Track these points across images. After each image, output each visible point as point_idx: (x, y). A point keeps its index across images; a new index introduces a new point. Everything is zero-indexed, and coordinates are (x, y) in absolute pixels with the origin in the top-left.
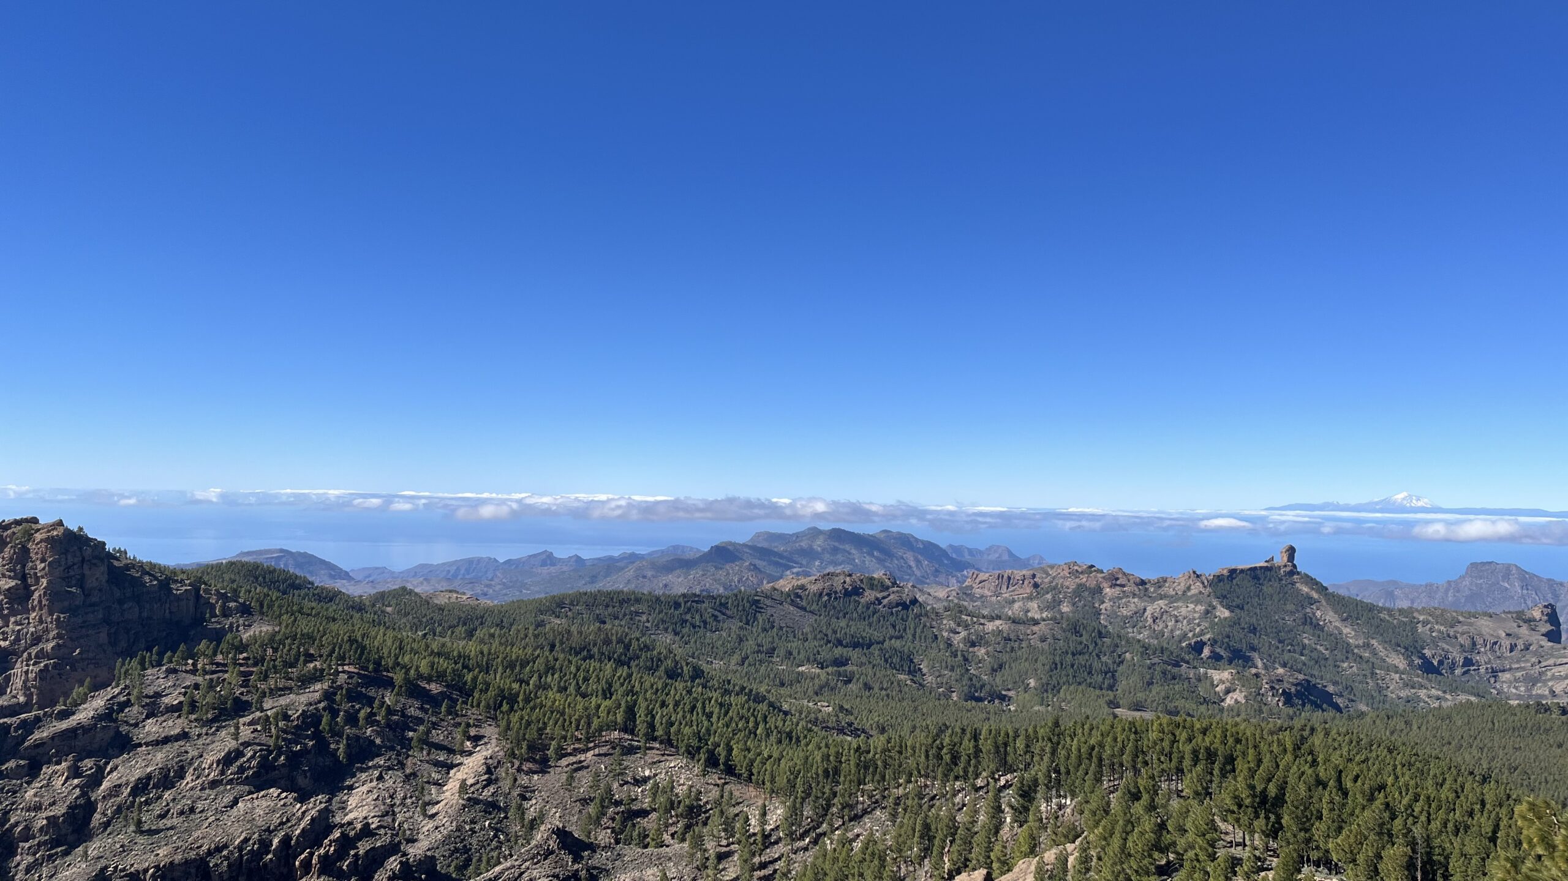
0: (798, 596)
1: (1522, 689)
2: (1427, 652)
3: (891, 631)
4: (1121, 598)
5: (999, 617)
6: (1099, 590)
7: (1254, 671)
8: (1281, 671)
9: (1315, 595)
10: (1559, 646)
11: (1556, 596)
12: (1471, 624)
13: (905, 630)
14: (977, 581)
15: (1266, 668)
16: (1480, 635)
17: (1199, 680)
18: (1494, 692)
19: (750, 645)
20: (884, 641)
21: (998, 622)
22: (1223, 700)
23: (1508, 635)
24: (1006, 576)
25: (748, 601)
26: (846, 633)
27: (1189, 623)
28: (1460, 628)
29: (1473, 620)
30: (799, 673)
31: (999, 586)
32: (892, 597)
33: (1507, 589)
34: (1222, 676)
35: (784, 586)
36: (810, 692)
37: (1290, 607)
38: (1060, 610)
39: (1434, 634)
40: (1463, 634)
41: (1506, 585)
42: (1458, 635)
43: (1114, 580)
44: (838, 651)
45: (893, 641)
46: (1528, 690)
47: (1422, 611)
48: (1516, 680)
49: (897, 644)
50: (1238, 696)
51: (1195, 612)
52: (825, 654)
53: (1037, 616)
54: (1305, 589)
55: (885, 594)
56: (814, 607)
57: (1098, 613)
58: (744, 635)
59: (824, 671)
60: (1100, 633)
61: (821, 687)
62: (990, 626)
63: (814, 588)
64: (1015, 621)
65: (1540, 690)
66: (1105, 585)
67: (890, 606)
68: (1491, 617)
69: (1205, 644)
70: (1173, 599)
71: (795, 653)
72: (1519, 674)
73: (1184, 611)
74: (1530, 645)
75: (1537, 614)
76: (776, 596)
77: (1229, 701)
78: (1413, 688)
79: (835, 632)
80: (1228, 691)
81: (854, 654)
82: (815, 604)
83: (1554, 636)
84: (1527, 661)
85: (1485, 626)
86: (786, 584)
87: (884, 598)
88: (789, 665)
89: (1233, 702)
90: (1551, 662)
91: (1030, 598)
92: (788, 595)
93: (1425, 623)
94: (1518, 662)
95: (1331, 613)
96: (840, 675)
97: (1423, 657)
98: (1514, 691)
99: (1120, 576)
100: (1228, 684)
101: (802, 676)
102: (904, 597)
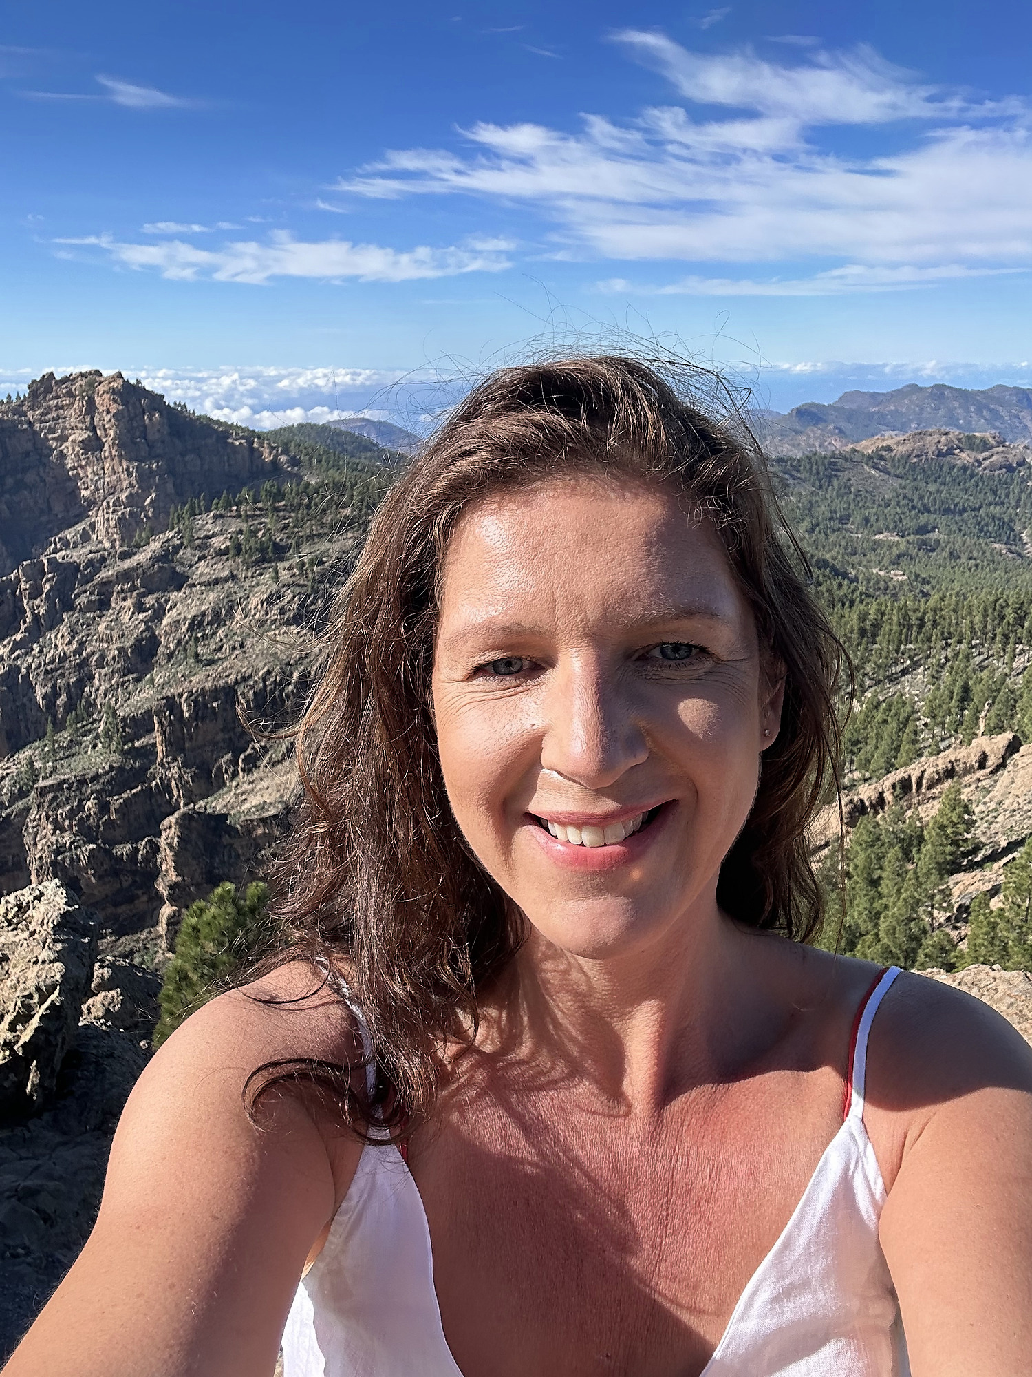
0: (882, 458)
3: (991, 498)
13: (1007, 496)
19: (822, 510)
20: (981, 507)
25: (823, 464)
26: (935, 499)
30: (875, 542)
32: (995, 458)
35: (867, 447)
36: (886, 562)
44: (923, 518)
45: (992, 508)
49: (996, 510)
52: (909, 522)
55: (986, 454)
56: (900, 471)
58: (817, 501)
59: (904, 540)
61: (899, 556)
63: (901, 449)
67: (992, 468)
71: (872, 519)
76: (857, 457)
79: (921, 497)
81: (943, 520)
82: (901, 467)
86: (868, 446)
87: (985, 459)
88: (866, 532)
92: (870, 458)
96: (924, 543)
101: (878, 544)
102: (1010, 458)
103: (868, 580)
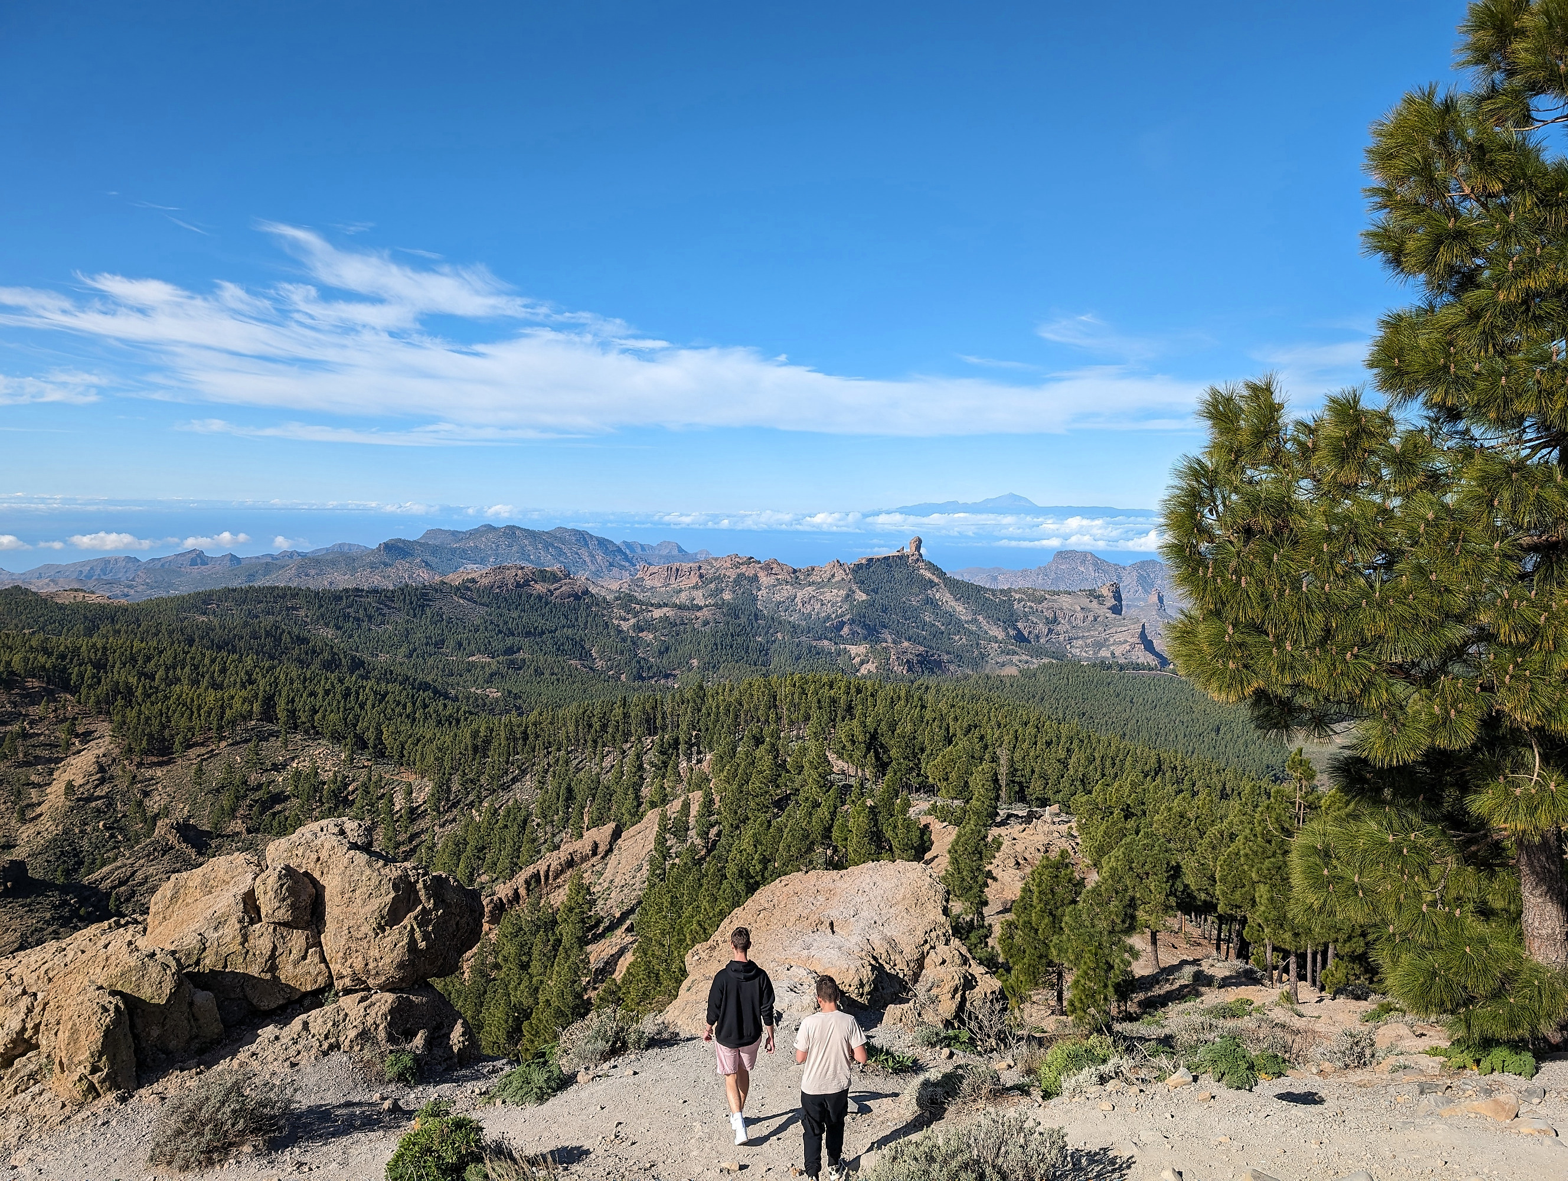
0: (468, 589)
1: (1091, 652)
2: (1020, 625)
3: (564, 621)
4: (775, 586)
5: (666, 605)
6: (756, 578)
7: (884, 645)
8: (906, 644)
9: (936, 580)
10: (1118, 617)
11: (1120, 577)
12: (1054, 601)
13: (577, 620)
14: (648, 573)
15: (894, 642)
16: (1061, 609)
17: (839, 655)
18: (1070, 655)
19: (418, 636)
20: (556, 629)
21: (665, 609)
22: (858, 671)
23: (1082, 608)
24: (674, 569)
25: (415, 595)
26: (517, 624)
27: (832, 606)
28: (1045, 604)
29: (1056, 597)
30: (469, 663)
31: (668, 577)
32: (563, 588)
33: (1083, 573)
34: (857, 650)
35: (453, 580)
36: (480, 681)
37: (916, 590)
38: (722, 598)
39: (1027, 610)
40: (1048, 609)
41: (1082, 569)
42: (1045, 610)
43: (768, 568)
44: (510, 640)
45: (565, 630)
46: (1094, 653)
47: (1019, 591)
48: (1087, 646)
49: (570, 632)
50: (871, 667)
51: (838, 596)
52: (497, 645)
53: (702, 604)
54: (928, 575)
55: (556, 585)
56: (485, 599)
57: (755, 599)
58: (412, 628)
59: (494, 660)
60: (756, 615)
61: (492, 675)
62: (657, 613)
63: (485, 581)
64: (681, 607)
65: (1104, 653)
66: (762, 575)
67: (562, 596)
68: (1070, 594)
69: (845, 623)
70: (820, 585)
71: (465, 643)
72: (1089, 641)
73: (828, 596)
74: (1098, 617)
75: (1105, 591)
76: (446, 588)
77: (863, 671)
78: (1008, 654)
79: (506, 623)
80: (862, 663)
81: (526, 642)
82: (486, 596)
83: (1117, 610)
84: (1096, 630)
85: (1065, 601)
86: (455, 579)
87: (555, 589)
88: (460, 654)
89: (866, 672)
90: (1113, 630)
91: (696, 587)
92: (458, 589)
93: (1020, 601)
94: (1089, 631)
95: (948, 595)
96: (512, 662)
97: (1016, 628)
98: (1084, 654)
99: (775, 566)
100: (862, 657)
101: (472, 666)
102: (576, 588)
103: (468, 698)
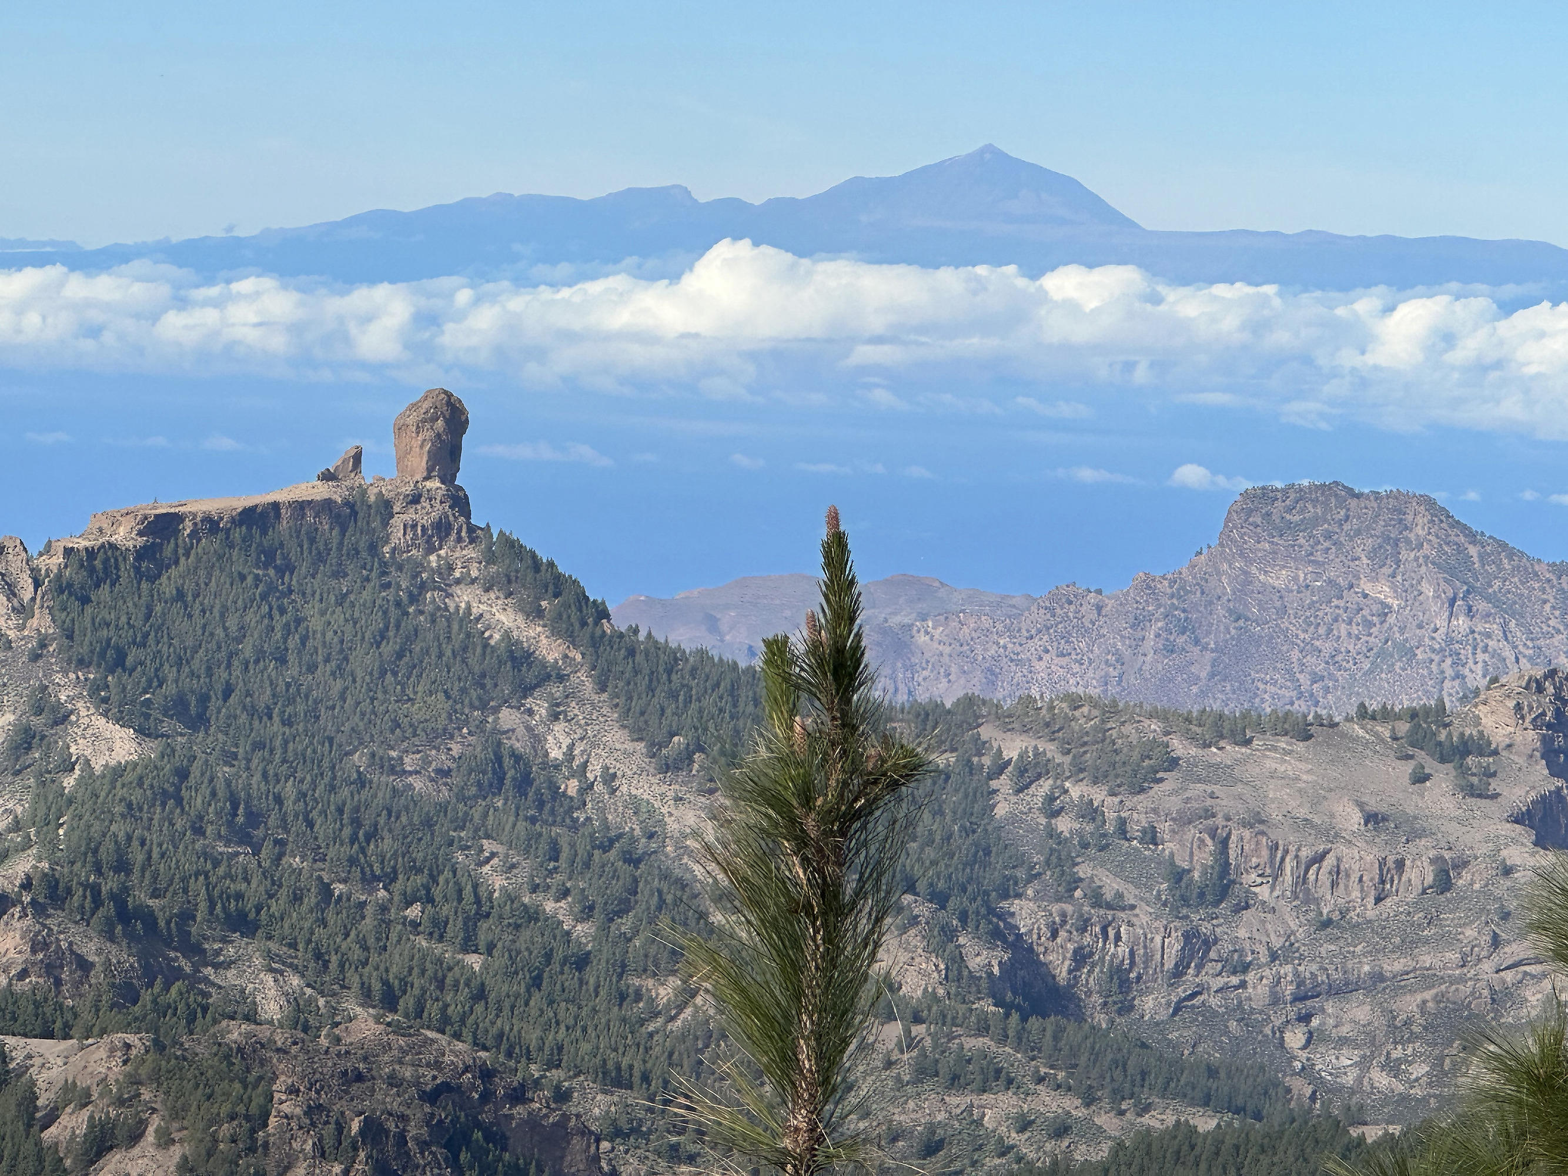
1: (1420, 1070)
2: (1028, 914)
8: (366, 1028)
9: (548, 649)
12: (1221, 774)
16: (1256, 821)
23: (1372, 819)
29: (1232, 751)
33: (1385, 611)
37: (427, 707)
39: (1064, 825)
42: (1164, 828)
48: (1395, 1031)
54: (501, 618)
68: (1308, 737)
74: (1462, 864)
75: (1498, 720)
85: (1279, 776)
93: (1027, 773)
94: (1409, 945)
98: (1382, 1080)
